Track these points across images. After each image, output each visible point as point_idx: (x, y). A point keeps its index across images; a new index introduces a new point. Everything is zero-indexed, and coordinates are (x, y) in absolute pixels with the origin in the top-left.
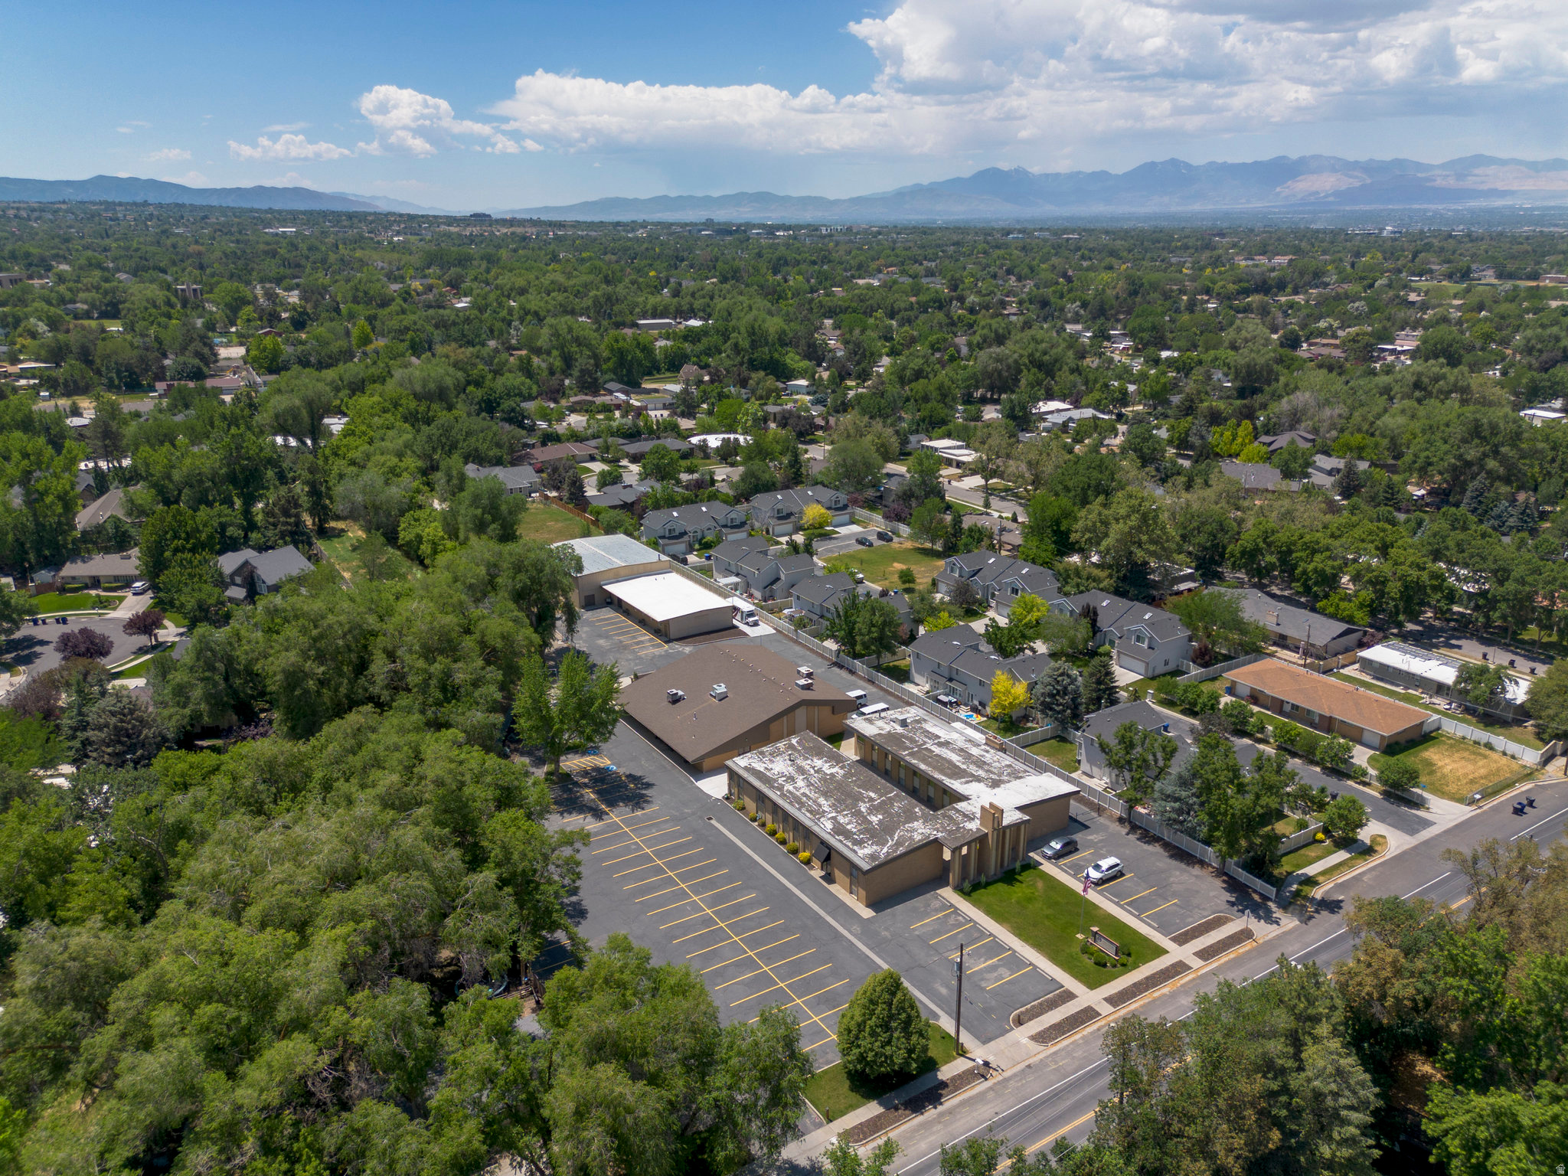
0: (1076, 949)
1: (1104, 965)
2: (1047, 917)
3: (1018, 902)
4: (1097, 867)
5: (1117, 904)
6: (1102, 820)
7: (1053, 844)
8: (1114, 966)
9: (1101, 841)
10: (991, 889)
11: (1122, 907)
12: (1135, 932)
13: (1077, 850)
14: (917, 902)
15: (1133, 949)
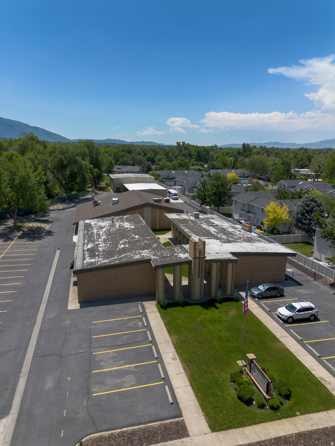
0: (226, 375)
1: (249, 402)
2: (220, 338)
3: (201, 322)
4: (291, 308)
5: (300, 342)
6: (316, 283)
7: (261, 287)
8: (262, 406)
9: (307, 294)
10: (187, 308)
11: (304, 346)
12: (307, 373)
13: (282, 296)
14: (117, 307)
15: (296, 391)
